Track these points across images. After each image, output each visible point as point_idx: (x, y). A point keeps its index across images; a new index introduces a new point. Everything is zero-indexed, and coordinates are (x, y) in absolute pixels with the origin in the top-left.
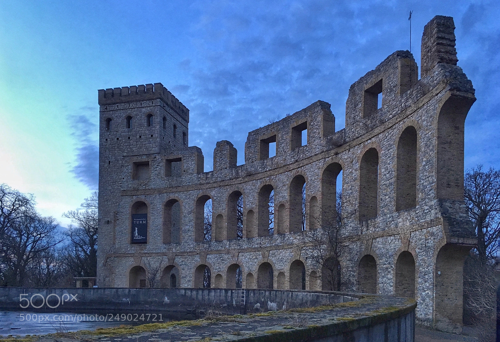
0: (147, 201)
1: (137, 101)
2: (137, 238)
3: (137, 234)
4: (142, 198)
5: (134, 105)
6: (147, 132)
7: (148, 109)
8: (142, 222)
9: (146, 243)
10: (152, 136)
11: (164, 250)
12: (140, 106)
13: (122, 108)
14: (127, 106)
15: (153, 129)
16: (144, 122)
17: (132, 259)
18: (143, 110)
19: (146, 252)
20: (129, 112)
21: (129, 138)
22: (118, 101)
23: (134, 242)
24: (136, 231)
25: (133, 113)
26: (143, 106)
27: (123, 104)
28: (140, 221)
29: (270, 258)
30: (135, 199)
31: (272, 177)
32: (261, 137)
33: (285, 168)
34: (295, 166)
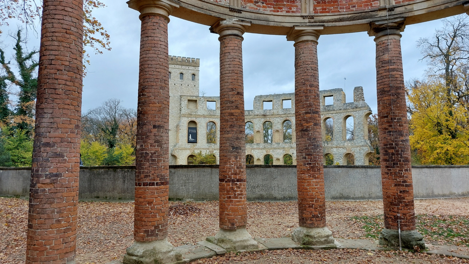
0: (197, 121)
1: (186, 65)
2: (191, 140)
3: (191, 138)
4: (194, 119)
5: (184, 67)
6: (192, 83)
7: (193, 71)
8: (194, 132)
9: (196, 143)
10: (195, 86)
11: (207, 147)
12: (188, 69)
13: (177, 68)
14: (180, 67)
15: (196, 82)
16: (190, 77)
17: (189, 151)
18: (190, 71)
19: (196, 147)
20: (182, 70)
21: (182, 85)
22: (175, 63)
23: (189, 142)
24: (190, 136)
25: (184, 72)
26: (190, 69)
27: (178, 66)
28: (192, 131)
29: (271, 153)
30: (190, 119)
31: (271, 118)
32: (263, 99)
33: (279, 116)
34: (284, 116)
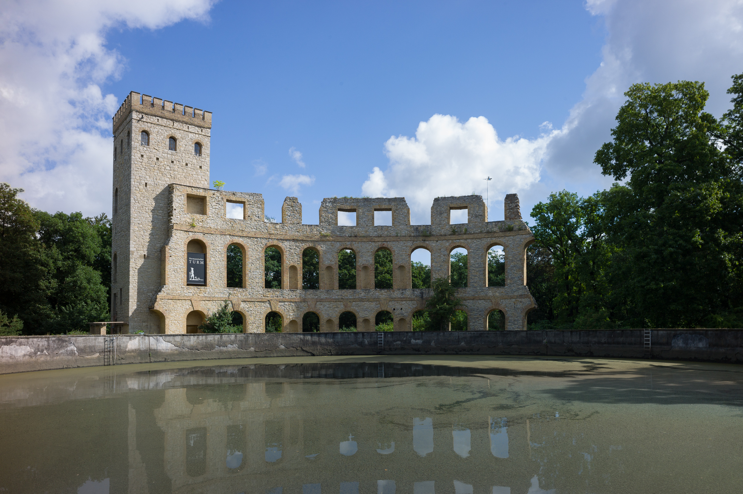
0: (206, 240)
1: (183, 122)
2: (193, 279)
3: (193, 275)
4: (200, 237)
5: (179, 126)
6: (195, 161)
7: (197, 136)
8: (200, 262)
9: (205, 285)
10: (201, 167)
11: (228, 295)
12: (187, 130)
13: (164, 125)
14: (170, 123)
15: (203, 160)
16: (192, 149)
17: (190, 302)
18: (191, 135)
19: (206, 295)
20: (173, 131)
21: (172, 162)
22: (159, 114)
23: (190, 283)
24: (192, 271)
25: (178, 135)
26: (190, 130)
27: (166, 120)
28: (196, 260)
29: (353, 308)
30: (191, 236)
31: (354, 243)
32: (339, 205)
33: (369, 239)
34: (380, 239)
